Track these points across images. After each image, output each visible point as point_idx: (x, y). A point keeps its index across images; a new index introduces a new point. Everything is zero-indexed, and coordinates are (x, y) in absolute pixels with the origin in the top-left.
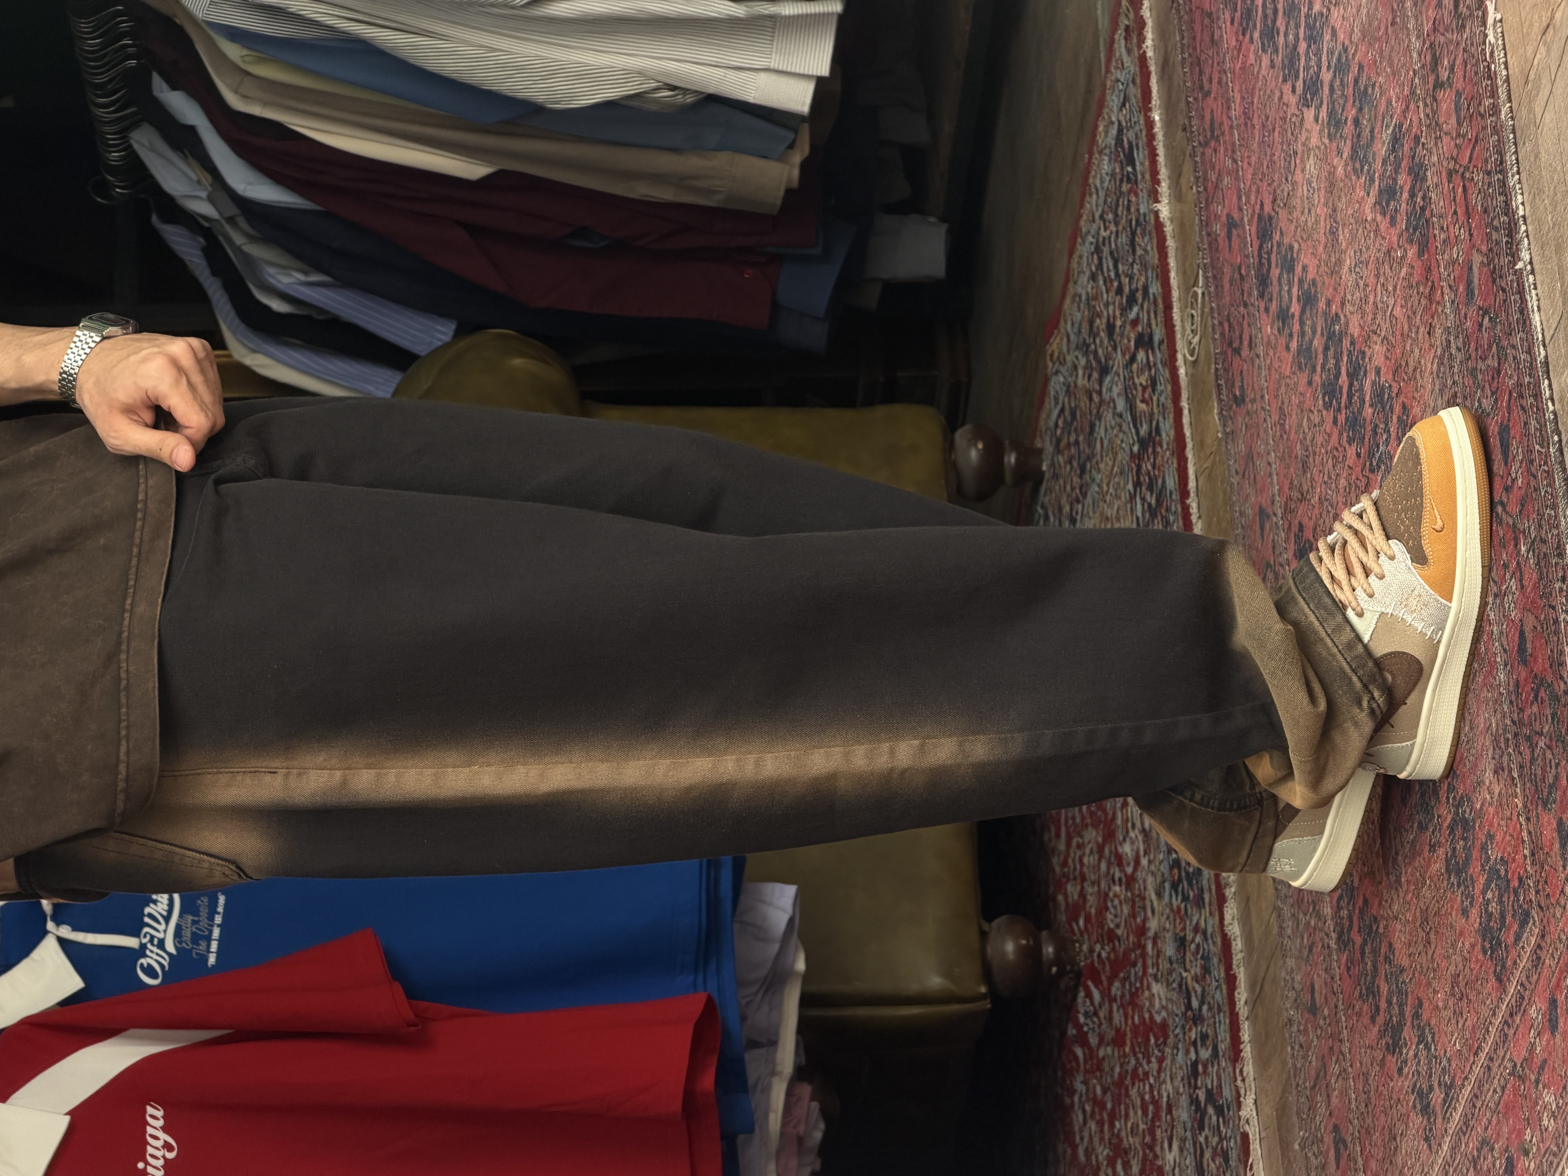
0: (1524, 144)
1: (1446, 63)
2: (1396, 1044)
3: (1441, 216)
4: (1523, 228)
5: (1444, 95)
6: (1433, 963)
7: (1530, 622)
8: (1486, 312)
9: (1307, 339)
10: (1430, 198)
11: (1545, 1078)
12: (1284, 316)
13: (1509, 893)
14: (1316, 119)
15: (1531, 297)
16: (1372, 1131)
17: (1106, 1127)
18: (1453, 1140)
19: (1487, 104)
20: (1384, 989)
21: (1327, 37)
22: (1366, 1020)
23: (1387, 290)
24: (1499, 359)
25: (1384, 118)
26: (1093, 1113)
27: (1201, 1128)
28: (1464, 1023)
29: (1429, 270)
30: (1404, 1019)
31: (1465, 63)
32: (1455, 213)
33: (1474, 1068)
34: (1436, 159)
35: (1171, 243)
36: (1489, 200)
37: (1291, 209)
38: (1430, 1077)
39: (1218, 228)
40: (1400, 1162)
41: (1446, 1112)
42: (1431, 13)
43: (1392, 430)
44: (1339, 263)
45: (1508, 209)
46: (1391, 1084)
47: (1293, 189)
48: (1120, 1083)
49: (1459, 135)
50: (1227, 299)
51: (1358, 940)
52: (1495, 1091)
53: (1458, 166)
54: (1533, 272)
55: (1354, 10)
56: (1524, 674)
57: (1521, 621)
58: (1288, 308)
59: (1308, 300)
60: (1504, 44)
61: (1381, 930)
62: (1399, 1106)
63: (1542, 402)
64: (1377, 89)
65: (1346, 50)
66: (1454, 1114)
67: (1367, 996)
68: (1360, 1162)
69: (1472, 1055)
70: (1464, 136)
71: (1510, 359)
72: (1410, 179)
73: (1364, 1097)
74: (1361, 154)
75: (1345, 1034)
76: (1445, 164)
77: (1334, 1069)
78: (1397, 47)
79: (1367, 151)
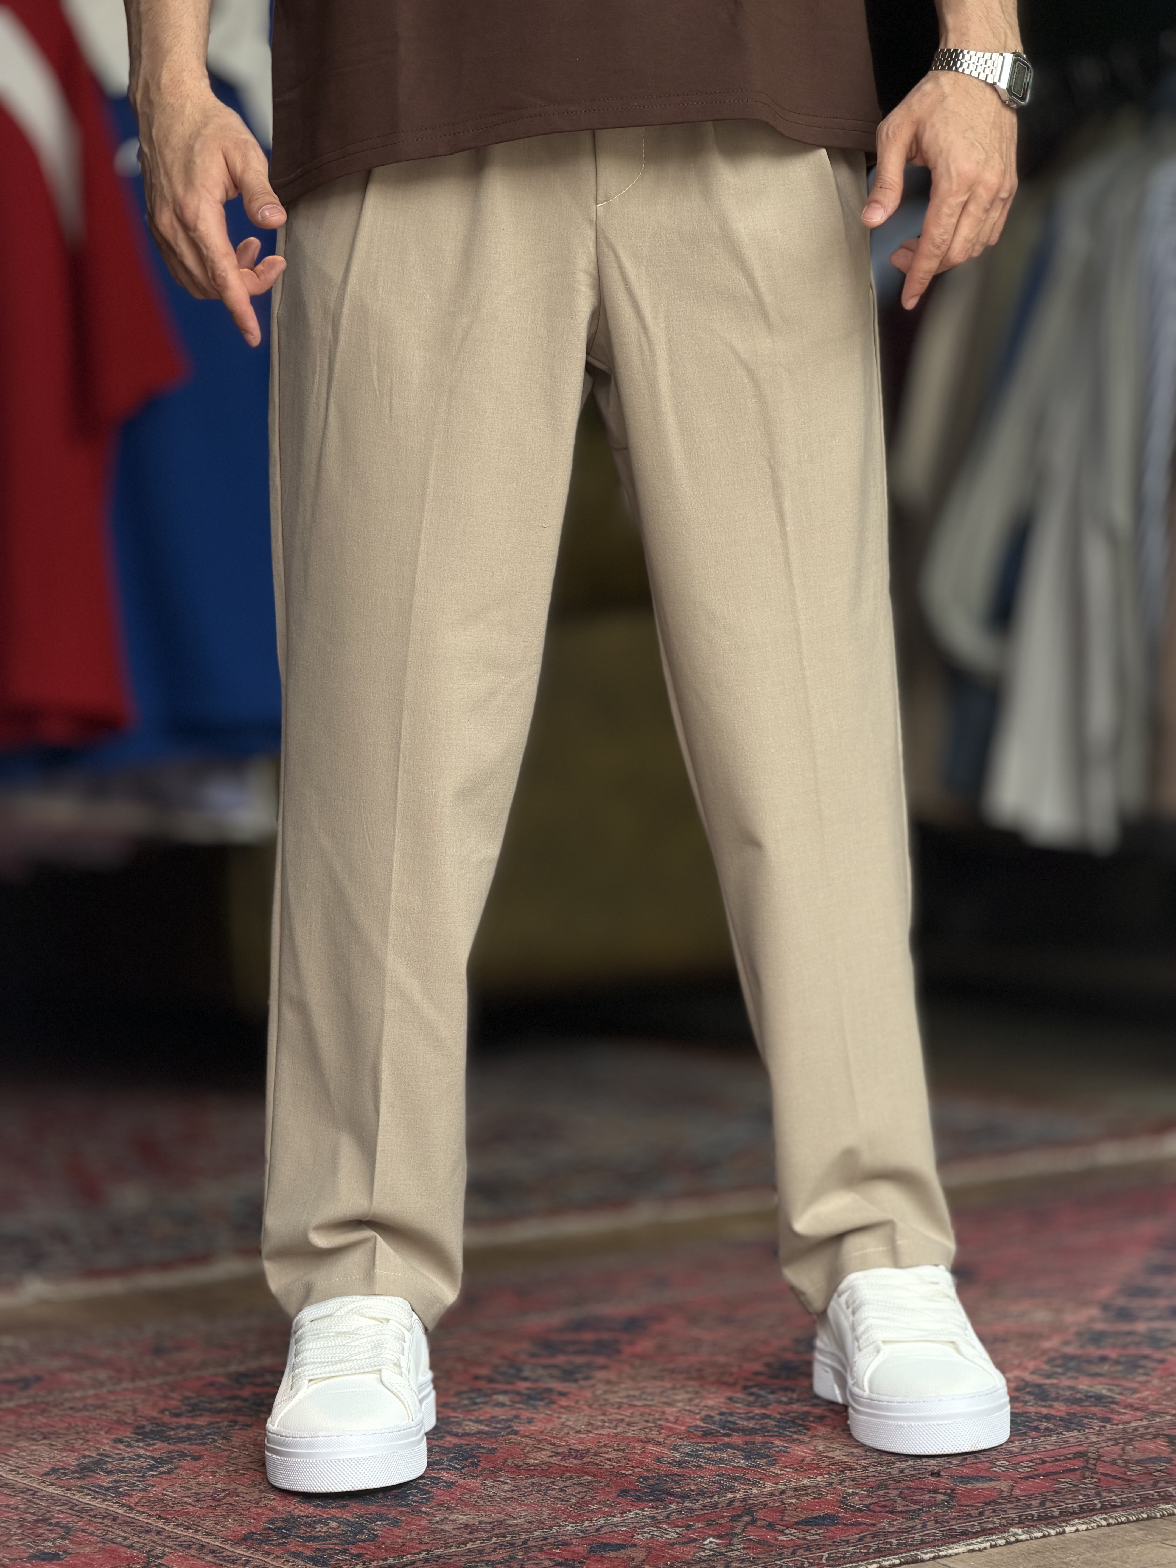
0: (1141, 1530)
2: (145, 1435)
3: (1035, 1447)
4: (1052, 1532)
5: (1162, 1445)
7: (640, 1555)
10: (1050, 1436)
13: (342, 1544)
14: (1092, 1319)
15: (982, 1542)
16: (46, 1415)
18: (60, 1497)
19: (1170, 1489)
20: (201, 1421)
22: (162, 1404)
24: (905, 1512)
25: (1118, 1386)
28: (190, 1504)
30: (175, 1443)
32: (1044, 1462)
33: (144, 1515)
34: (1094, 1440)
36: (1070, 1496)
38: (122, 1472)
40: (21, 1444)
41: (88, 1489)
45: (1067, 1515)
46: (102, 1433)
47: (1010, 1299)
49: (1126, 1462)
52: (125, 1539)
53: (1093, 1462)
54: (1008, 1543)
56: (580, 1549)
57: (635, 1545)
62: (82, 1442)
63: (875, 1558)
64: (1144, 1378)
66: (89, 1497)
67: (189, 1405)
68: (10, 1405)
69: (158, 1513)
70: (1126, 1467)
71: (910, 1524)
72: (1062, 1414)
73: (80, 1405)
74: (1072, 1364)
75: (141, 1384)
76: (1091, 1449)
77: (102, 1375)
79: (1077, 1371)
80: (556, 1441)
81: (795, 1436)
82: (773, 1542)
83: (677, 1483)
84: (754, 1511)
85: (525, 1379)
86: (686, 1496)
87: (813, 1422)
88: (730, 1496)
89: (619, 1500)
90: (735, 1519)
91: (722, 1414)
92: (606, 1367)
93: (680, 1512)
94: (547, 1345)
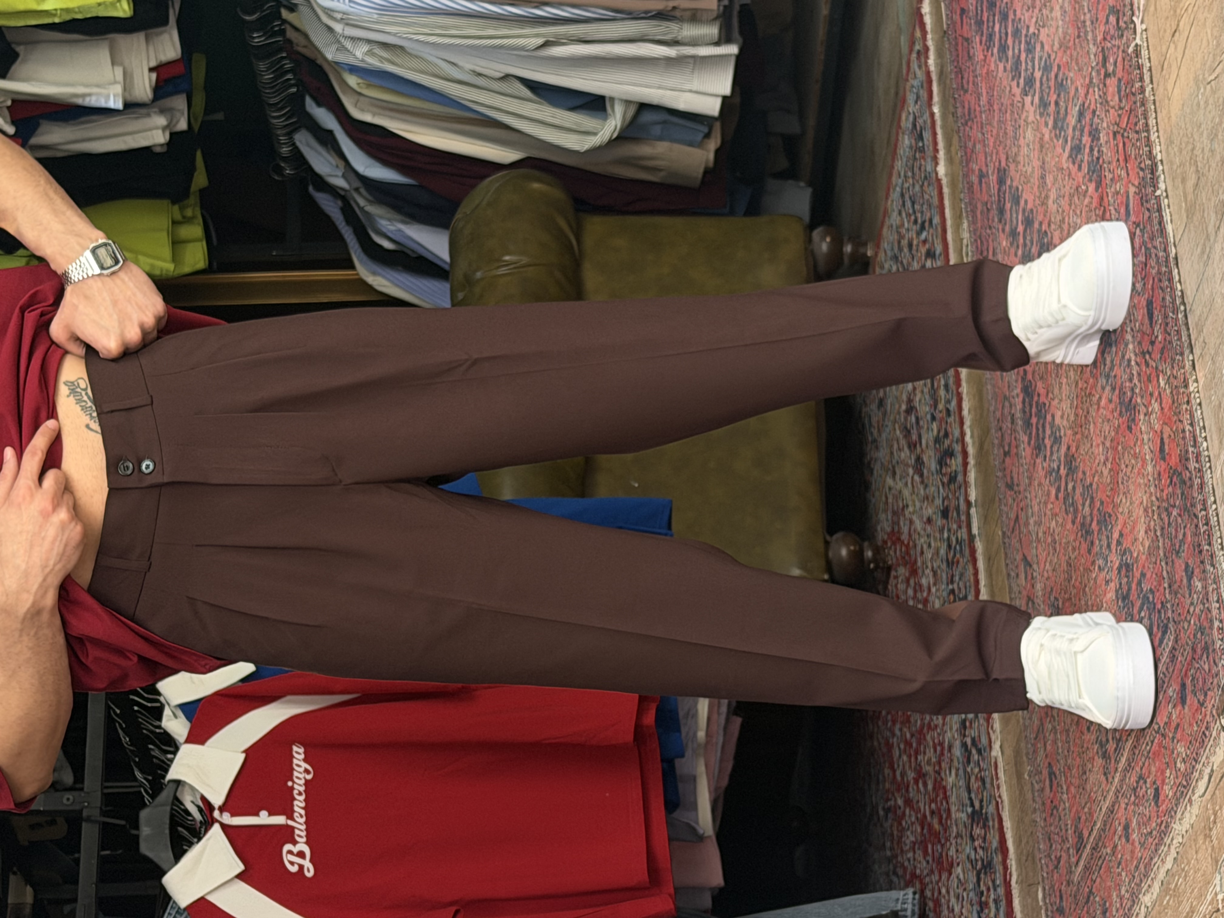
0: (1161, 111)
1: (1111, 60)
3: (1109, 163)
4: (1161, 168)
5: (1110, 82)
7: (1167, 431)
8: (1138, 225)
9: (1028, 248)
10: (1103, 151)
11: (1178, 736)
12: (1014, 233)
14: (1032, 103)
15: (1166, 214)
16: (1072, 768)
17: (913, 759)
18: (1121, 776)
19: (1137, 86)
21: (1038, 48)
23: (1076, 214)
24: (1146, 256)
25: (1073, 99)
26: (905, 749)
27: (969, 762)
29: (1102, 199)
31: (1124, 59)
32: (1118, 160)
34: (1106, 125)
35: (946, 190)
37: (1017, 163)
39: (974, 179)
40: (1088, 787)
41: (1117, 757)
42: (1102, 28)
44: (1047, 197)
45: (1151, 156)
47: (1019, 151)
48: (921, 731)
49: (1120, 108)
50: (979, 225)
52: (1147, 744)
53: (1119, 129)
54: (1167, 197)
55: (1054, 30)
56: (1163, 467)
57: (1161, 432)
58: (1016, 228)
59: (1028, 222)
60: (1148, 46)
62: (1088, 752)
63: (1173, 284)
64: (1069, 81)
65: (1049, 56)
66: (1121, 758)
68: (1065, 787)
70: (1123, 109)
71: (1153, 256)
72: (1090, 139)
73: (1066, 745)
74: (1060, 124)
76: (1111, 128)
78: (1081, 53)
79: (1063, 123)
80: (1097, 461)
83: (1124, 393)
84: (1143, 350)
85: (1059, 468)
86: (1132, 390)
88: (1133, 363)
89: (1134, 432)
90: (1147, 365)
92: (1053, 416)
93: (1142, 397)
94: (1039, 448)
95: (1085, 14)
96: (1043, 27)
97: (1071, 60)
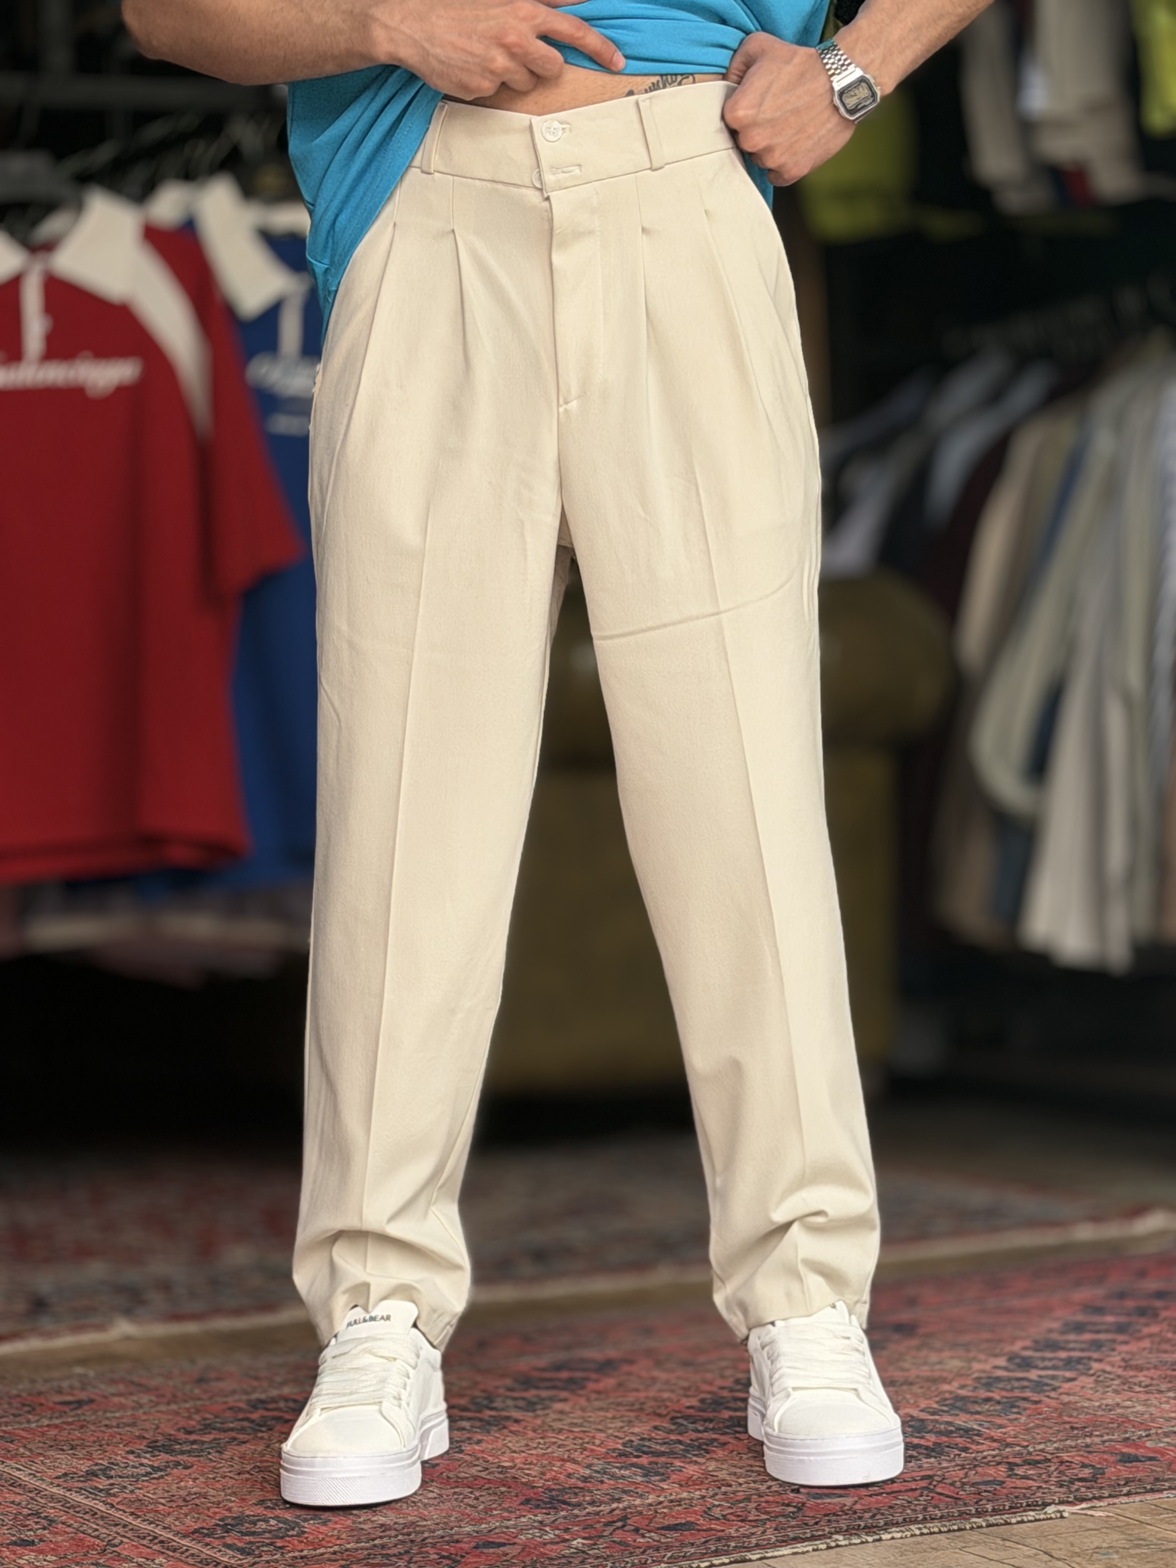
0: (948, 1538)
1: (1031, 1472)
2: (154, 1448)
4: (870, 1539)
5: (1001, 1471)
6: (221, 1477)
8: (799, 1509)
13: (272, 1538)
14: (996, 1367)
16: (82, 1431)
18: (59, 1496)
19: (987, 1506)
20: (207, 1438)
21: (1068, 1374)
22: (182, 1423)
25: (989, 1422)
28: (162, 1504)
30: (176, 1455)
31: (1029, 1488)
33: (121, 1512)
34: (945, 1465)
36: (900, 1510)
37: (919, 1348)
38: (120, 1477)
40: (51, 1453)
41: (86, 1490)
42: (1077, 1459)
43: (706, 1434)
45: (888, 1526)
46: (121, 1446)
47: (935, 1350)
49: (964, 1484)
51: (254, 1416)
52: (97, 1530)
53: (935, 1483)
54: (829, 1548)
55: (1089, 1396)
56: (466, 1546)
57: (514, 1544)
60: (1039, 1520)
61: (260, 1435)
62: (100, 1452)
63: (710, 1557)
64: (1015, 1416)
65: (1054, 1389)
66: (83, 1497)
67: (204, 1424)
68: (57, 1422)
69: (132, 1510)
70: (961, 1488)
72: (930, 1444)
73: (114, 1424)
74: (959, 1404)
75: (174, 1407)
76: (939, 1473)
77: (145, 1399)
78: (1050, 1431)
79: (961, 1409)
80: (490, 1458)
81: (694, 1458)
82: (632, 1543)
83: (576, 1494)
84: (629, 1518)
85: (492, 1409)
86: (578, 1505)
87: (716, 1447)
88: (614, 1505)
89: (520, 1507)
90: (608, 1524)
91: (643, 1439)
92: (565, 1400)
93: (565, 1517)
94: (527, 1382)
95: (1101, 1436)
96: (1096, 1382)
97: (1044, 1419)
